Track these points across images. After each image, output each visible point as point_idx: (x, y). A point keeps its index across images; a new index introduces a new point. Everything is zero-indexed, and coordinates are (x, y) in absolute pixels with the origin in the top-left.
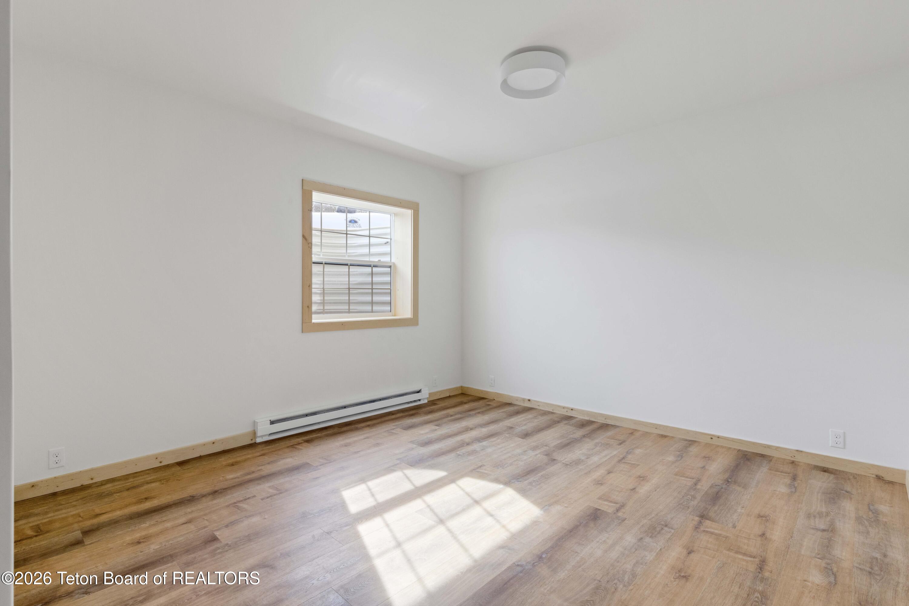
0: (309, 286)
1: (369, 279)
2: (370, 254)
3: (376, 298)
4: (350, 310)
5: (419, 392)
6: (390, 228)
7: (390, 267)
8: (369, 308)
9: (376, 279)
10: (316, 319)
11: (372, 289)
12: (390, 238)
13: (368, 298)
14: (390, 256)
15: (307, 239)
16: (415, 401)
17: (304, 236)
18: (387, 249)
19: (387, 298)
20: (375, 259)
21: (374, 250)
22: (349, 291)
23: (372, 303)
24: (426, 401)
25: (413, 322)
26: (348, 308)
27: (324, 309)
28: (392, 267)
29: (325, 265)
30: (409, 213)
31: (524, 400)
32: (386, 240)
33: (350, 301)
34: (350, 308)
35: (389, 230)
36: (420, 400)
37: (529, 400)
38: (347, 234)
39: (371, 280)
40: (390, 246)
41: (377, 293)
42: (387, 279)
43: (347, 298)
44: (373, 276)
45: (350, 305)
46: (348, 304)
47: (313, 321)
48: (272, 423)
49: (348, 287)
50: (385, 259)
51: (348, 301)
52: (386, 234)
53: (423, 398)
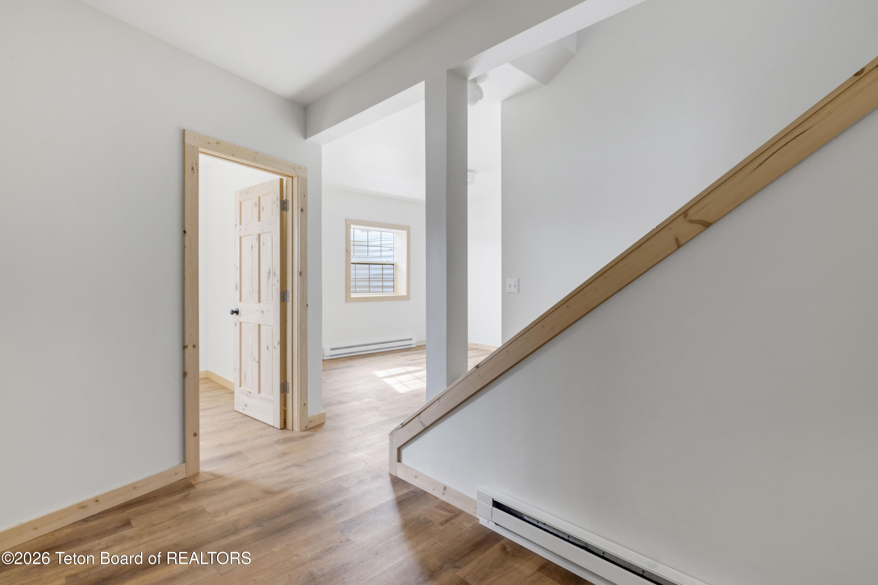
0: (349, 277)
1: (381, 272)
2: (381, 257)
3: (385, 284)
4: (370, 291)
5: (411, 339)
6: (393, 240)
7: (393, 265)
8: (381, 290)
9: (385, 272)
10: (353, 295)
11: (383, 278)
12: (393, 247)
13: (380, 284)
14: (393, 258)
15: (348, 251)
16: (408, 345)
17: (346, 250)
18: (391, 253)
19: (392, 284)
20: (384, 260)
21: (383, 254)
22: (369, 279)
23: (383, 287)
24: (415, 346)
25: (407, 298)
26: (369, 290)
27: (355, 291)
28: (394, 265)
29: (356, 265)
30: (404, 232)
31: (473, 344)
32: (390, 248)
33: (370, 286)
34: (370, 290)
35: (393, 241)
36: (411, 345)
37: (476, 344)
38: (368, 246)
39: (382, 272)
40: (393, 252)
41: (385, 281)
42: (391, 272)
43: (368, 284)
44: (383, 270)
45: (370, 288)
46: (369, 288)
47: (352, 296)
48: (332, 349)
49: (369, 277)
50: (390, 260)
51: (369, 286)
52: (391, 244)
53: (414, 343)
